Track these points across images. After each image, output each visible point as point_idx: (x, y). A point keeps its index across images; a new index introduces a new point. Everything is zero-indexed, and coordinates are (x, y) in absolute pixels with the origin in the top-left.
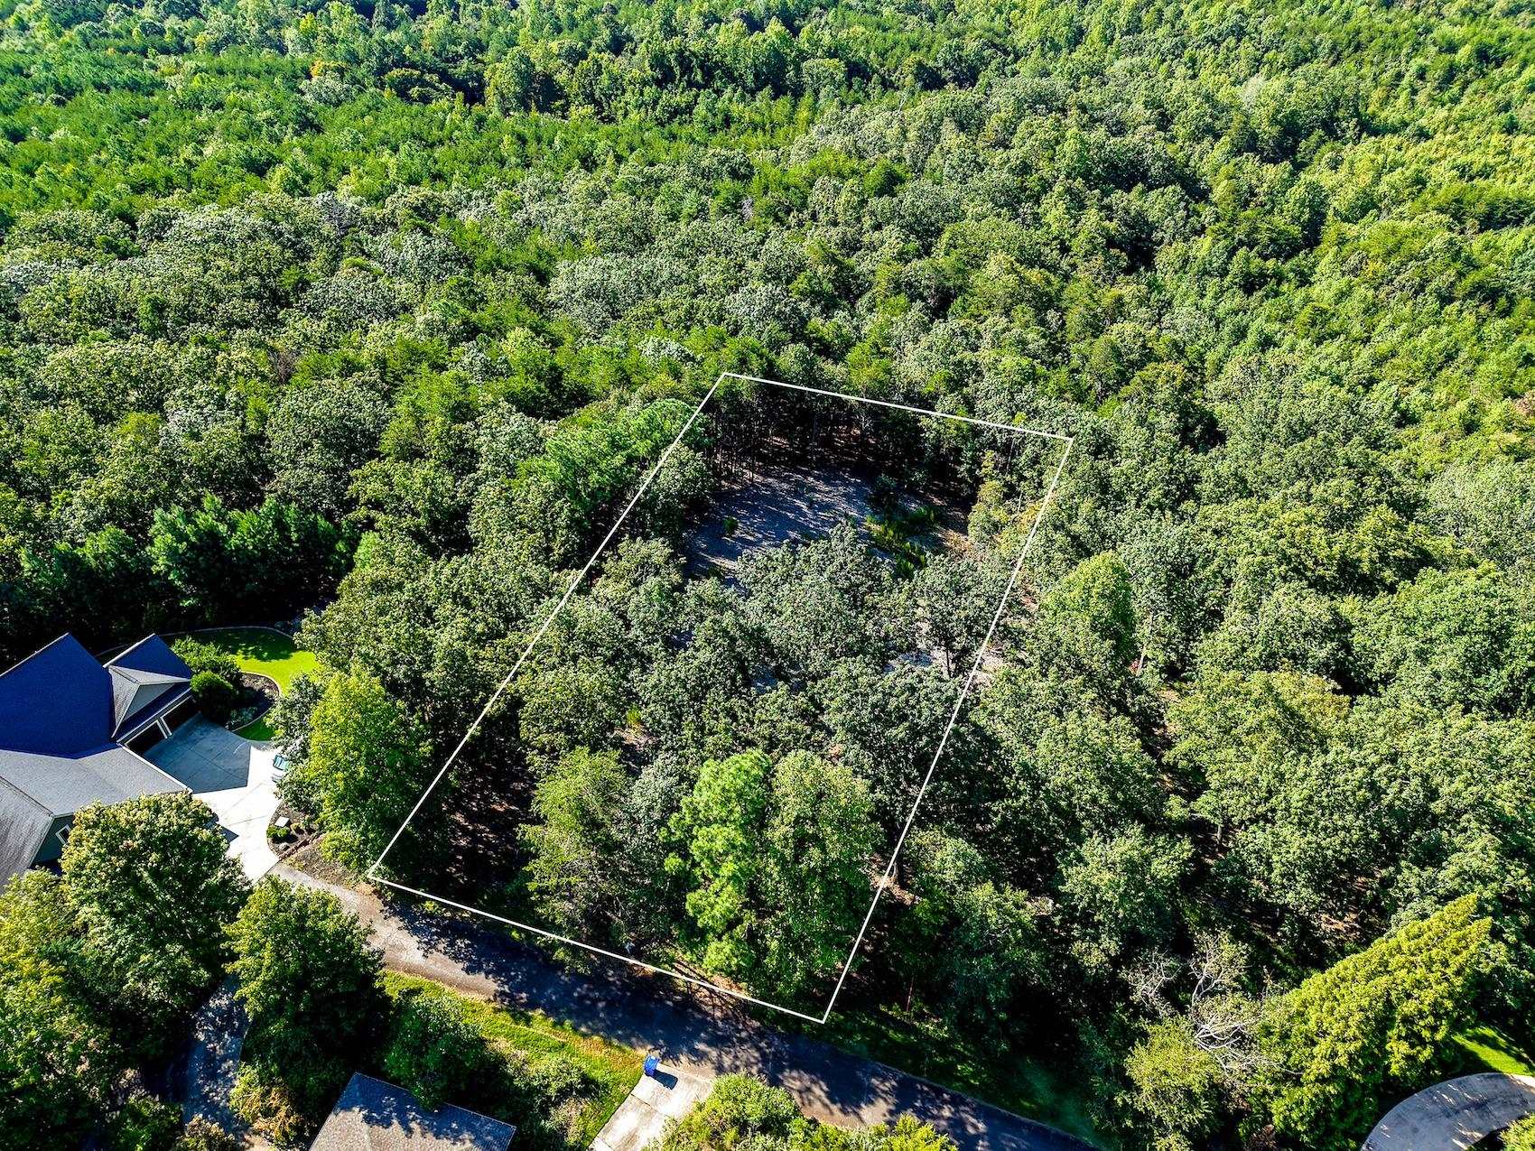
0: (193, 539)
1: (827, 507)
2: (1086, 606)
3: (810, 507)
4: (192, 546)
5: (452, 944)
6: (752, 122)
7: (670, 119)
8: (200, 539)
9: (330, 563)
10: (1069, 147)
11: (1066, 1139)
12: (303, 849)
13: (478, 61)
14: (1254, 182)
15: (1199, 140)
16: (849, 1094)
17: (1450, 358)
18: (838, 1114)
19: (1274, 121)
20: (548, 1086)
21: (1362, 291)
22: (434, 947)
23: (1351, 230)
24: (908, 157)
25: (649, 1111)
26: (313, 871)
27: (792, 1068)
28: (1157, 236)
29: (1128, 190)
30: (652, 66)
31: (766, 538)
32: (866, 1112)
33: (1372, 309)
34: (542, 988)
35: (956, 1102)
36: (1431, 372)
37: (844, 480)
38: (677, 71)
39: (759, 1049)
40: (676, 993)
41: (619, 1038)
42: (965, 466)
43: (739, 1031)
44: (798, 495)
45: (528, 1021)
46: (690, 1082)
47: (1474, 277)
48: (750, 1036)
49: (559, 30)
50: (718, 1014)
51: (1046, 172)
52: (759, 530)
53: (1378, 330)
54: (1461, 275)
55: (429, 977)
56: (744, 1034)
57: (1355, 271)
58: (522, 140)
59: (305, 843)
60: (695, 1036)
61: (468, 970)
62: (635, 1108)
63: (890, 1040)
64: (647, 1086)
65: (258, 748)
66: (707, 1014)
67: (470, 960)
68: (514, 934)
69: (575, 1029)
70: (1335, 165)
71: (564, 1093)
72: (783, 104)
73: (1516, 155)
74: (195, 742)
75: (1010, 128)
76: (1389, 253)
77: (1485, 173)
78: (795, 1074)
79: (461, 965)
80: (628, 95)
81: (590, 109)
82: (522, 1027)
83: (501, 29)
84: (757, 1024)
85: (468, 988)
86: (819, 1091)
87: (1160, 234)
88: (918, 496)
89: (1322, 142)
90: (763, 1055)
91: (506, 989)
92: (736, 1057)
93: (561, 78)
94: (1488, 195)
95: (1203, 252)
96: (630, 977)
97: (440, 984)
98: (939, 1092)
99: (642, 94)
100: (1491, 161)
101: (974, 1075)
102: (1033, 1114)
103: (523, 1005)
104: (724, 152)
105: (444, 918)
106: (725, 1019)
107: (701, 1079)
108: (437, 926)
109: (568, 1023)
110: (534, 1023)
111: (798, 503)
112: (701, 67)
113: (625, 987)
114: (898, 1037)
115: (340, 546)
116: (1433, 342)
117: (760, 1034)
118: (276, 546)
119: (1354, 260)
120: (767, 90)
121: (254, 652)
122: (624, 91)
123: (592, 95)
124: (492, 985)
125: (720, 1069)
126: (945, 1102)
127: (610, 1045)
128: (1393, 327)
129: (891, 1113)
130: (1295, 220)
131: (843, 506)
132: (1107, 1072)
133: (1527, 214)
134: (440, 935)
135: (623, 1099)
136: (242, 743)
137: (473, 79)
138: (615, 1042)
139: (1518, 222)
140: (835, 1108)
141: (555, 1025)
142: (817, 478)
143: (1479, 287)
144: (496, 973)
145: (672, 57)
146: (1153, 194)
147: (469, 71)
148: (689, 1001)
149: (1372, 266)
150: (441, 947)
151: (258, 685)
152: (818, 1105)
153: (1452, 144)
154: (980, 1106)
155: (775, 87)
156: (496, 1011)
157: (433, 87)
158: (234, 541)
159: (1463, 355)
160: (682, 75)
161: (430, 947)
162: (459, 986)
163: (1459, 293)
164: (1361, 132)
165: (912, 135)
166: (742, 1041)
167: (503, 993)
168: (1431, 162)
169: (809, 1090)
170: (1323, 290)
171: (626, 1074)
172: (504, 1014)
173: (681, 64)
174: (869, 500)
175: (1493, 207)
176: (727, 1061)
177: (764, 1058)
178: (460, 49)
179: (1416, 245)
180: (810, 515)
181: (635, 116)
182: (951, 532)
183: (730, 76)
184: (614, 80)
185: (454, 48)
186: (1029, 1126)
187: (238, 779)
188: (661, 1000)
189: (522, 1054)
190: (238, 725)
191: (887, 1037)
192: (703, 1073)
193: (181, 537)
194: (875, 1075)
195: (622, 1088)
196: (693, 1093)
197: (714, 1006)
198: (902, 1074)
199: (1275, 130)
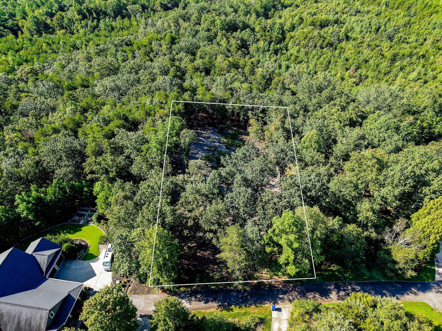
0: (34, 202)
1: (209, 138)
2: (311, 146)
3: (204, 139)
4: (33, 204)
5: (196, 297)
6: (120, 27)
7: (94, 30)
8: (36, 201)
9: (83, 196)
10: (218, 22)
11: (378, 282)
12: (130, 288)
13: (14, 20)
14: (266, 25)
15: (246, 15)
16: (325, 293)
17: (330, 63)
18: (325, 299)
19: (262, 8)
20: (251, 326)
21: (302, 49)
22: (191, 300)
23: (293, 34)
24: (174, 31)
25: (280, 321)
26: (138, 294)
27: (307, 292)
28: (248, 43)
29: (237, 32)
30: (78, 14)
31: (199, 151)
32: (331, 296)
33: (307, 54)
34: (230, 299)
35: (350, 284)
36: (327, 67)
37: (208, 129)
38: (87, 14)
39: (297, 291)
40: (266, 285)
41: (259, 304)
42: (242, 117)
43: (289, 288)
44: (200, 136)
45: (232, 310)
46: (285, 307)
47: (326, 41)
48: (292, 289)
49: (39, 7)
50: (281, 286)
51: (214, 30)
52: (196, 149)
53: (310, 59)
54: (323, 41)
55: (195, 310)
56: (290, 289)
57: (299, 44)
58: (49, 44)
59: (130, 286)
60: (278, 294)
61: (206, 303)
62: (276, 321)
63: (326, 275)
64: (275, 314)
65: (92, 262)
66: (277, 287)
67: (204, 300)
68: (212, 287)
69: (246, 307)
70: (280, 17)
71: (256, 326)
72: (126, 20)
73: (320, 8)
74: (69, 268)
75: (199, 18)
76: (305, 38)
77: (315, 14)
78: (309, 294)
79: (202, 302)
80: (76, 24)
81: (63, 31)
82: (231, 312)
83: (17, 8)
84: (292, 285)
85: (209, 308)
86: (317, 296)
87: (249, 43)
88: (230, 128)
89: (275, 12)
90: (298, 292)
91: (220, 303)
92: (292, 296)
93: (48, 21)
94: (319, 20)
95: (262, 46)
96: (251, 286)
97: (200, 310)
98: (345, 283)
99: (81, 23)
100: (316, 11)
101: (350, 275)
102: (368, 279)
103: (227, 306)
104: (121, 38)
105: (189, 291)
106: (283, 287)
107: (287, 306)
108: (188, 294)
109: (243, 306)
110: (234, 310)
111: (201, 138)
112: (95, 12)
113: (252, 289)
114: (327, 273)
115: (86, 189)
116: (324, 59)
117: (294, 287)
118: (63, 196)
119: (297, 42)
120: (119, 17)
121: (67, 232)
122: (74, 23)
123: (63, 26)
124: (215, 304)
125: (290, 301)
126: (348, 285)
127: (258, 307)
128: (313, 57)
129: (337, 293)
130: (278, 33)
131: (213, 136)
132: (390, 262)
133: (329, 23)
134: (191, 296)
135: (271, 320)
136: (86, 263)
137: (15, 26)
138: (259, 305)
139: (327, 26)
140: (324, 298)
141: (239, 308)
142: (201, 130)
143: (328, 44)
144: (214, 300)
145: (85, 10)
146: (244, 32)
147: (13, 24)
148: (271, 286)
149: (302, 42)
150: (193, 299)
151: (78, 242)
152: (319, 299)
153: (305, 8)
154: (356, 283)
155: (121, 16)
156: (221, 311)
157: (2, 31)
158: (48, 198)
159: (332, 62)
160: (90, 16)
161: (190, 301)
162: (206, 309)
163: (324, 46)
164: (282, 7)
165: (172, 24)
166: (291, 291)
167: (220, 305)
168: (302, 13)
169: (315, 296)
170: (293, 51)
171: (267, 313)
172: (224, 311)
173: (88, 12)
174: (218, 132)
175: (321, 22)
176: (291, 298)
177: (299, 293)
178: (6, 17)
179: (311, 35)
180: (206, 141)
181: (82, 31)
182: (243, 136)
183: (105, 14)
184: (69, 20)
185: (3, 17)
186: (368, 283)
187: (92, 274)
188: (264, 289)
189: (237, 320)
190: (80, 258)
191: (324, 275)
192: (286, 304)
193: (28, 202)
194: (328, 285)
195: (269, 317)
196: (288, 310)
197: (278, 284)
198: (334, 283)
199: (263, 10)
